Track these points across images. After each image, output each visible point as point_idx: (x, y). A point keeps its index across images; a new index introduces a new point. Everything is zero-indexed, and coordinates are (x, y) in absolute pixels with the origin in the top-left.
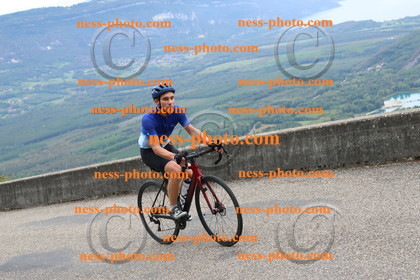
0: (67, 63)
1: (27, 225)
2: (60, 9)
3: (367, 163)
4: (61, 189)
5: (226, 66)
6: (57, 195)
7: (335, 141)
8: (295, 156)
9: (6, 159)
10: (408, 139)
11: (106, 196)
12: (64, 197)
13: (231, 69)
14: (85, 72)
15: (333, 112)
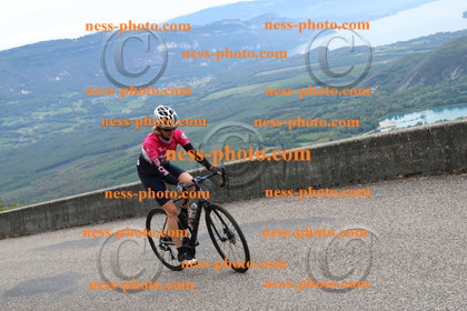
0: (76, 93)
1: (35, 250)
2: (67, 41)
3: (359, 182)
4: (68, 214)
5: (228, 92)
6: (64, 220)
7: (329, 161)
8: (291, 177)
9: (19, 187)
10: (398, 159)
11: (111, 220)
12: (71, 222)
13: (233, 95)
14: (94, 101)
15: (331, 133)
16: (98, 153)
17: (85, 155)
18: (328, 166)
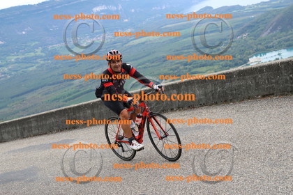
0: (37, 43)
1: (9, 152)
2: (30, 6)
3: (231, 101)
4: (31, 127)
5: (143, 39)
6: (29, 132)
7: (210, 87)
10: (257, 84)
11: (61, 131)
12: (34, 132)
13: (146, 42)
14: (50, 48)
15: (216, 67)
16: (54, 84)
17: (45, 85)
18: (210, 90)
